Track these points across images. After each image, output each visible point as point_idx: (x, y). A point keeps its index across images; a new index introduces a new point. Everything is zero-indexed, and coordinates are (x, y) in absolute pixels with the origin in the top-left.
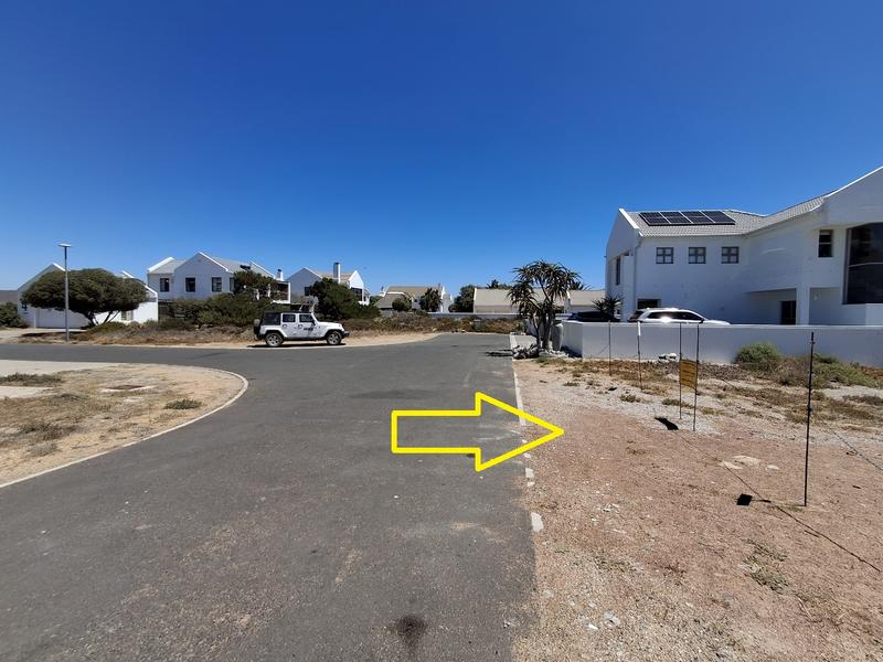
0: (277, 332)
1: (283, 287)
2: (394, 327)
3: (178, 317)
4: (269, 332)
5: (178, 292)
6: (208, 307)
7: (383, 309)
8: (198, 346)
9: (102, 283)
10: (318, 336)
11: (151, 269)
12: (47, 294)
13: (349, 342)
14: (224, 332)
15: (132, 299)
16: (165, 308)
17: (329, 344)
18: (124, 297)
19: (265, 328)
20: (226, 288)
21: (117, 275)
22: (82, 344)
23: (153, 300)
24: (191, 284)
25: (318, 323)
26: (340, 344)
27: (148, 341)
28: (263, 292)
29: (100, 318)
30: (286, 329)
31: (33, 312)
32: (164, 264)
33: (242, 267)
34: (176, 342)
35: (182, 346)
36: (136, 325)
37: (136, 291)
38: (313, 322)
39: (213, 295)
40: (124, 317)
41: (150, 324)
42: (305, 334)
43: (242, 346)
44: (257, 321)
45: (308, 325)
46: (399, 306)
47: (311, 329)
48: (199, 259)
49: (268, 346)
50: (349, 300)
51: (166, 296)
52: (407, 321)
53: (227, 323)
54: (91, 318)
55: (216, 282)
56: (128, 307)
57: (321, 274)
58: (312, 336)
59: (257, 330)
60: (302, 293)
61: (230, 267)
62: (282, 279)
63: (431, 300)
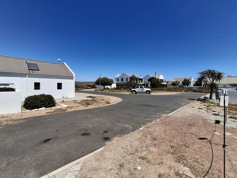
0: (135, 90)
1: (142, 80)
2: (170, 90)
3: (119, 87)
4: (133, 90)
5: (120, 81)
6: (125, 84)
7: (169, 85)
8: (120, 93)
9: (106, 80)
10: (144, 92)
11: (116, 77)
12: (98, 82)
13: (152, 94)
14: (126, 90)
15: (111, 83)
16: (117, 85)
17: (147, 94)
18: (110, 83)
19: (132, 89)
20: (129, 80)
21: (108, 78)
22: (102, 92)
23: (115, 83)
24: (122, 80)
25: (144, 89)
26: (149, 94)
27: (112, 91)
28: (137, 81)
29: (106, 87)
30: (137, 90)
31: (97, 86)
32: (118, 76)
33: (133, 75)
34: (116, 92)
35: (117, 93)
36: (112, 88)
37: (111, 81)
38: (143, 88)
39: (126, 82)
40: (110, 87)
41: (114, 88)
42: (141, 91)
43: (128, 93)
44: (131, 88)
45: (142, 89)
46: (173, 84)
47: (143, 90)
48: (124, 74)
49: (133, 94)
50: (158, 83)
51: (118, 82)
52: (175, 89)
53: (128, 88)
54: (104, 87)
55: (127, 79)
56: (110, 85)
57: (152, 76)
58: (143, 92)
59: (131, 90)
60: (147, 81)
61: (130, 75)
62: (141, 78)
63: (186, 82)
